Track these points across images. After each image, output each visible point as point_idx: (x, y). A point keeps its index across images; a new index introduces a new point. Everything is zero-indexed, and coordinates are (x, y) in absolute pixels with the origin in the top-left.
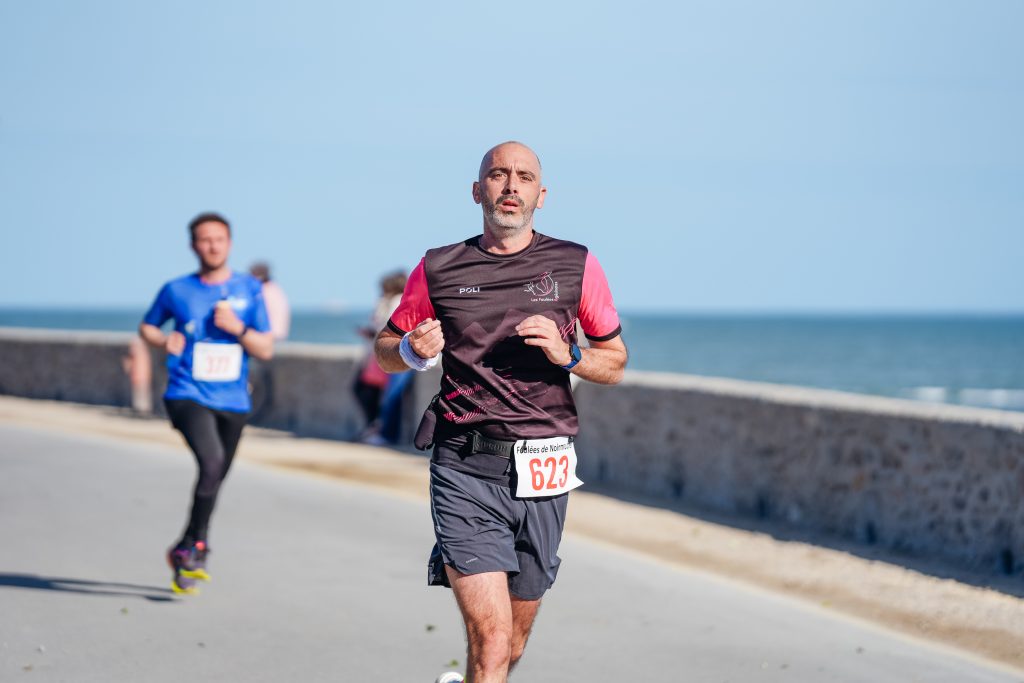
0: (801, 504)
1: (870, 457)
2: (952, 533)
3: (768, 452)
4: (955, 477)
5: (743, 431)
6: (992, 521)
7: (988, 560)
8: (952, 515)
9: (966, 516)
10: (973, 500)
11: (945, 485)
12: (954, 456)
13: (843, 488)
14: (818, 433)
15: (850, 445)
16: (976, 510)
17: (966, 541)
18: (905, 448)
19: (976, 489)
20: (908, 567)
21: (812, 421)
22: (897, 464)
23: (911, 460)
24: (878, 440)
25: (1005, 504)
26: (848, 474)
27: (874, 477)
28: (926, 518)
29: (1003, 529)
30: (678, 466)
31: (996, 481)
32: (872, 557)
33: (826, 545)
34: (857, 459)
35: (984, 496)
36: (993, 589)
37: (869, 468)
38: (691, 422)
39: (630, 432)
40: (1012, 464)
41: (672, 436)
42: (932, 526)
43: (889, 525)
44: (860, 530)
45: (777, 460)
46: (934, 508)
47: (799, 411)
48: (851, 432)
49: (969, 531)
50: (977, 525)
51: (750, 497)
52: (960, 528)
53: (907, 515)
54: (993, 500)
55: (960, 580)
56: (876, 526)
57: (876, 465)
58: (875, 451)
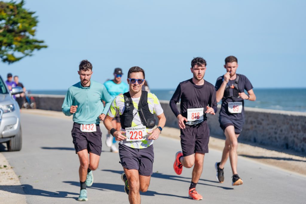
1: (255, 122)
2: (274, 140)
4: (274, 127)
6: (283, 137)
7: (283, 146)
8: (274, 135)
9: (277, 136)
10: (279, 132)
11: (272, 128)
12: (274, 122)
13: (248, 129)
15: (250, 119)
16: (280, 134)
17: (277, 141)
18: (263, 120)
19: (280, 129)
20: (263, 148)
22: (261, 124)
23: (264, 123)
24: (256, 118)
25: (286, 133)
26: (249, 126)
27: (256, 127)
28: (268, 136)
29: (286, 138)
31: (284, 127)
32: (255, 146)
33: (244, 143)
34: (251, 123)
35: (281, 131)
36: (284, 153)
37: (254, 125)
40: (288, 123)
42: (269, 138)
43: (259, 138)
44: (252, 139)
46: (270, 134)
48: (250, 116)
49: (278, 139)
50: (280, 138)
52: (276, 138)
53: (263, 136)
54: (284, 132)
55: (276, 151)
56: (256, 138)
57: (256, 124)
58: (256, 121)
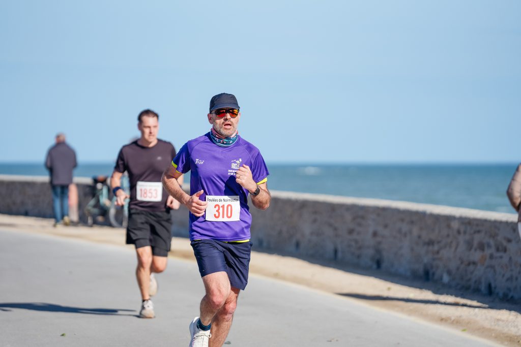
0: (449, 273)
1: (489, 246)
3: (430, 243)
5: (415, 231)
13: (474, 263)
14: (459, 232)
15: (477, 238)
18: (509, 241)
20: (510, 310)
21: (455, 225)
22: (505, 250)
23: (511, 248)
24: (494, 236)
26: (476, 256)
27: (491, 257)
30: (378, 251)
34: (481, 247)
37: (488, 252)
38: (386, 226)
39: (351, 232)
41: (375, 234)
43: (501, 284)
44: (483, 287)
45: (436, 248)
47: (448, 219)
48: (479, 232)
51: (420, 268)
53: (510, 279)
56: (493, 285)
57: (492, 250)
58: (492, 242)
